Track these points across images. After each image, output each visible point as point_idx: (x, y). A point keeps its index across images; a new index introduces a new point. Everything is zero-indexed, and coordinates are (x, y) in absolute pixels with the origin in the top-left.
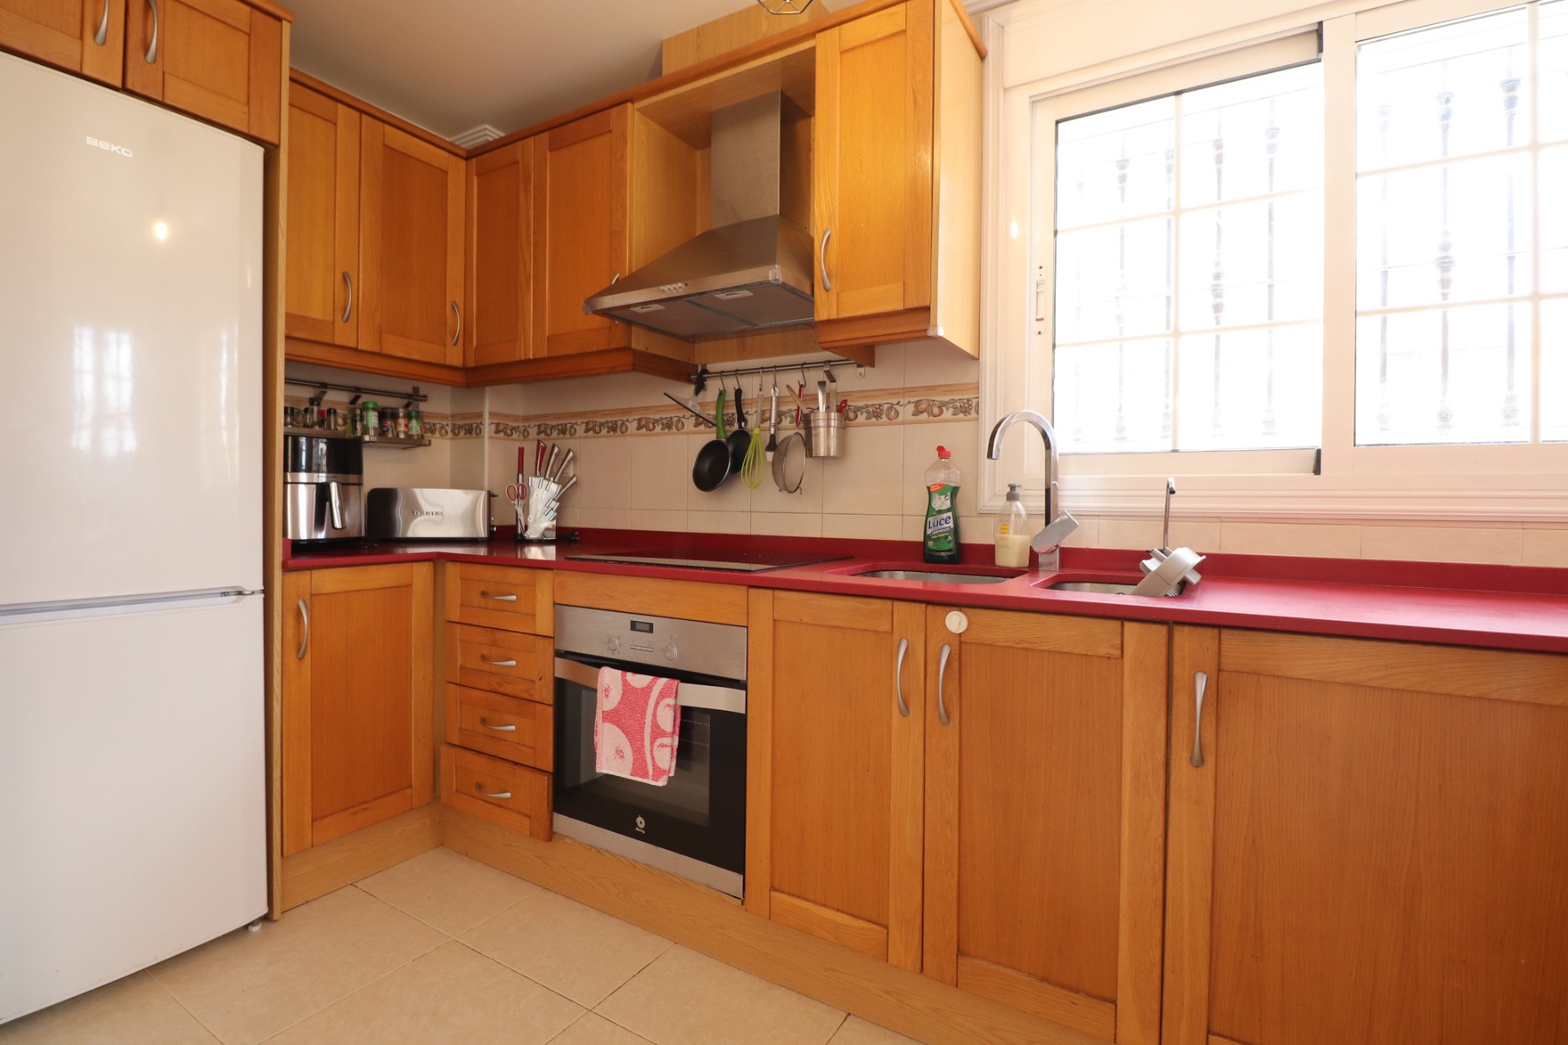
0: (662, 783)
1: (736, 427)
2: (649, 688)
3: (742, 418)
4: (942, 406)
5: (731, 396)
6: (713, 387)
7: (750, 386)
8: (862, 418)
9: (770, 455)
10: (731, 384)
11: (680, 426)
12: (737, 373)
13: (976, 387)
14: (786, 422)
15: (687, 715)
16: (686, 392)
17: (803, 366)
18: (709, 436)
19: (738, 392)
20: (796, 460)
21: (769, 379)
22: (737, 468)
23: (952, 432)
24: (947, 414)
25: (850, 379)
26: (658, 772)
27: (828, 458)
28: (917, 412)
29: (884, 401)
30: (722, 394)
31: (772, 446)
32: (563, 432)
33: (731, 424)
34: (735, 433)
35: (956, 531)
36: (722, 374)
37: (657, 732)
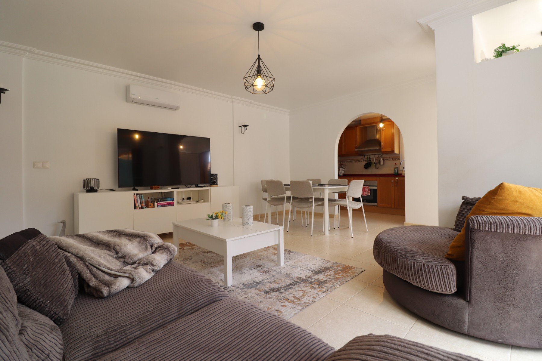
0: (366, 195)
1: (369, 161)
2: (365, 187)
3: (370, 160)
4: (395, 159)
5: (369, 157)
6: (366, 157)
7: (371, 157)
8: (386, 160)
9: (374, 165)
10: (369, 156)
11: (361, 161)
12: (369, 155)
13: (399, 157)
14: (376, 161)
15: (370, 189)
16: (363, 157)
17: (378, 154)
18: (365, 163)
19: (370, 157)
20: (378, 165)
21: (374, 156)
22: (370, 166)
23: (397, 162)
24: (396, 160)
25: (384, 156)
26: (365, 195)
27: (382, 165)
28: (393, 159)
29: (389, 158)
30: (367, 157)
31: (374, 163)
32: (343, 162)
33: (368, 161)
34: (369, 162)
35: (398, 172)
36: (367, 155)
37: (366, 191)
